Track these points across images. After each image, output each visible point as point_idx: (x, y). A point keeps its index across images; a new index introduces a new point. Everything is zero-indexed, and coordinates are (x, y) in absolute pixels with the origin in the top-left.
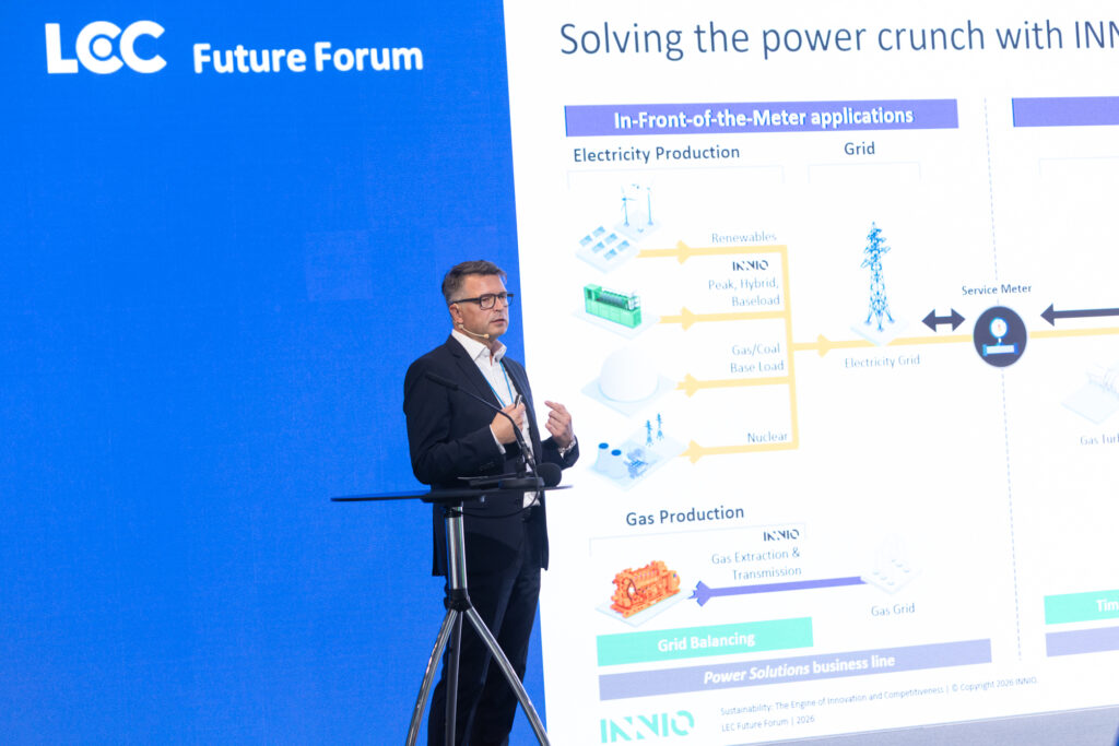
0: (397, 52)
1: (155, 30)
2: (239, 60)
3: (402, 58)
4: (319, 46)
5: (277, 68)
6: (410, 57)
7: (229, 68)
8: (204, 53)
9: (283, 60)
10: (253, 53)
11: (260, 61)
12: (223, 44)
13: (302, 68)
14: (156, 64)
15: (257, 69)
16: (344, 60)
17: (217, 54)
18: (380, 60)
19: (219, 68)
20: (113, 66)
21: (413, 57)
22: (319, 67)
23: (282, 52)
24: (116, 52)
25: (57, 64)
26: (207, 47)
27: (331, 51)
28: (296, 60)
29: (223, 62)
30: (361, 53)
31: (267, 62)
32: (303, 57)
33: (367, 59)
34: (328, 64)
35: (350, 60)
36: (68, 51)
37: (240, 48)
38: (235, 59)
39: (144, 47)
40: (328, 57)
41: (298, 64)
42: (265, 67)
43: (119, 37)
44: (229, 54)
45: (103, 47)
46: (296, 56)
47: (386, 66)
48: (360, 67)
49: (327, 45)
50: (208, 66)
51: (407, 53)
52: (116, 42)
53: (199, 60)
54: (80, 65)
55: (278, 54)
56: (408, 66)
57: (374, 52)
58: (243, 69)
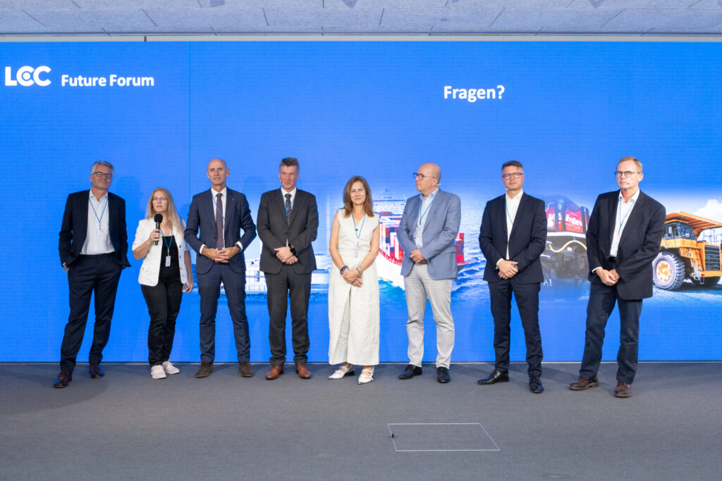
0: (143, 79)
1: (47, 69)
2: (79, 81)
3: (145, 81)
4: (112, 76)
5: (94, 85)
6: (149, 81)
7: (75, 84)
8: (66, 78)
9: (97, 82)
10: (85, 79)
11: (88, 82)
12: (73, 75)
13: (105, 85)
14: (47, 83)
15: (86, 85)
16: (122, 82)
17: (71, 79)
18: (136, 82)
19: (72, 84)
20: (30, 83)
21: (150, 81)
22: (111, 84)
23: (97, 79)
24: (32, 78)
25: (9, 82)
26: (67, 76)
27: (117, 78)
28: (102, 82)
29: (73, 82)
30: (129, 79)
31: (91, 82)
32: (105, 80)
33: (131, 82)
34: (115, 84)
35: (124, 82)
36: (14, 77)
37: (80, 77)
38: (78, 81)
39: (43, 76)
40: (115, 80)
41: (103, 83)
42: (90, 84)
43: (33, 72)
44: (76, 79)
45: (27, 76)
46: (102, 80)
47: (138, 84)
48: (128, 84)
49: (115, 76)
50: (67, 84)
51: (148, 79)
52: (32, 74)
53: (64, 82)
54: (18, 83)
55: (95, 79)
56: (148, 84)
57: (134, 79)
58: (81, 85)
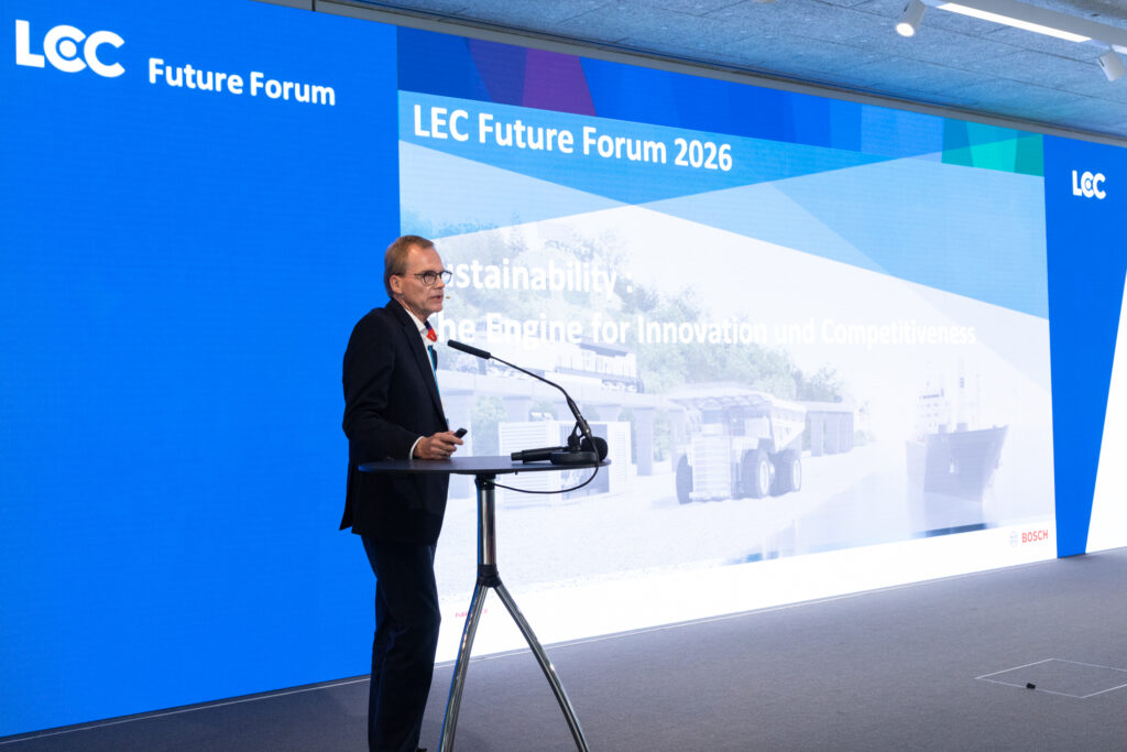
0: (315, 89)
1: (117, 41)
2: (186, 76)
3: (319, 94)
4: (254, 75)
5: (219, 88)
6: (325, 94)
7: (179, 82)
8: (158, 67)
9: (224, 83)
10: (200, 73)
11: (205, 81)
12: (176, 62)
13: (240, 91)
14: (115, 70)
15: (202, 86)
16: (273, 89)
17: (169, 69)
18: (302, 94)
19: (170, 82)
20: (76, 66)
21: (328, 95)
22: (254, 92)
23: (224, 76)
24: (80, 54)
25: (24, 57)
26: (161, 62)
27: (264, 81)
28: (235, 83)
29: (174, 77)
30: (288, 85)
31: (212, 82)
32: (240, 83)
33: (292, 91)
34: (261, 91)
35: (279, 90)
36: (36, 47)
37: (189, 67)
38: (184, 76)
39: (105, 53)
40: (261, 85)
41: (236, 87)
42: (209, 86)
43: (83, 42)
44: (179, 70)
45: (69, 49)
46: (235, 81)
47: (306, 98)
48: (286, 97)
49: (261, 75)
50: (161, 79)
51: (324, 91)
52: (80, 46)
53: (153, 73)
54: (47, 61)
55: (220, 77)
56: (323, 101)
57: (298, 86)
58: (191, 85)
